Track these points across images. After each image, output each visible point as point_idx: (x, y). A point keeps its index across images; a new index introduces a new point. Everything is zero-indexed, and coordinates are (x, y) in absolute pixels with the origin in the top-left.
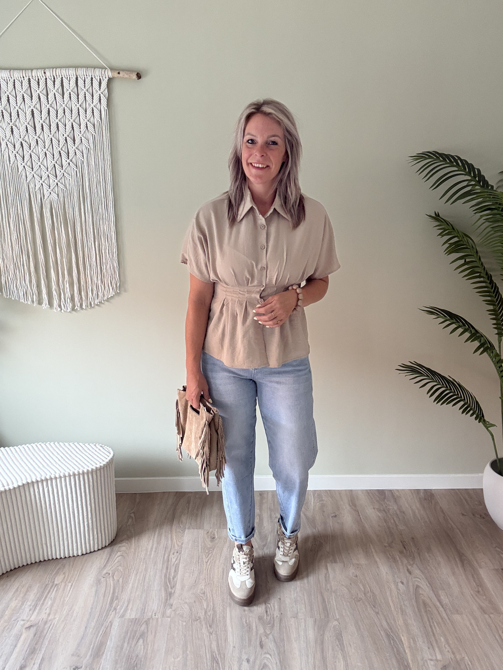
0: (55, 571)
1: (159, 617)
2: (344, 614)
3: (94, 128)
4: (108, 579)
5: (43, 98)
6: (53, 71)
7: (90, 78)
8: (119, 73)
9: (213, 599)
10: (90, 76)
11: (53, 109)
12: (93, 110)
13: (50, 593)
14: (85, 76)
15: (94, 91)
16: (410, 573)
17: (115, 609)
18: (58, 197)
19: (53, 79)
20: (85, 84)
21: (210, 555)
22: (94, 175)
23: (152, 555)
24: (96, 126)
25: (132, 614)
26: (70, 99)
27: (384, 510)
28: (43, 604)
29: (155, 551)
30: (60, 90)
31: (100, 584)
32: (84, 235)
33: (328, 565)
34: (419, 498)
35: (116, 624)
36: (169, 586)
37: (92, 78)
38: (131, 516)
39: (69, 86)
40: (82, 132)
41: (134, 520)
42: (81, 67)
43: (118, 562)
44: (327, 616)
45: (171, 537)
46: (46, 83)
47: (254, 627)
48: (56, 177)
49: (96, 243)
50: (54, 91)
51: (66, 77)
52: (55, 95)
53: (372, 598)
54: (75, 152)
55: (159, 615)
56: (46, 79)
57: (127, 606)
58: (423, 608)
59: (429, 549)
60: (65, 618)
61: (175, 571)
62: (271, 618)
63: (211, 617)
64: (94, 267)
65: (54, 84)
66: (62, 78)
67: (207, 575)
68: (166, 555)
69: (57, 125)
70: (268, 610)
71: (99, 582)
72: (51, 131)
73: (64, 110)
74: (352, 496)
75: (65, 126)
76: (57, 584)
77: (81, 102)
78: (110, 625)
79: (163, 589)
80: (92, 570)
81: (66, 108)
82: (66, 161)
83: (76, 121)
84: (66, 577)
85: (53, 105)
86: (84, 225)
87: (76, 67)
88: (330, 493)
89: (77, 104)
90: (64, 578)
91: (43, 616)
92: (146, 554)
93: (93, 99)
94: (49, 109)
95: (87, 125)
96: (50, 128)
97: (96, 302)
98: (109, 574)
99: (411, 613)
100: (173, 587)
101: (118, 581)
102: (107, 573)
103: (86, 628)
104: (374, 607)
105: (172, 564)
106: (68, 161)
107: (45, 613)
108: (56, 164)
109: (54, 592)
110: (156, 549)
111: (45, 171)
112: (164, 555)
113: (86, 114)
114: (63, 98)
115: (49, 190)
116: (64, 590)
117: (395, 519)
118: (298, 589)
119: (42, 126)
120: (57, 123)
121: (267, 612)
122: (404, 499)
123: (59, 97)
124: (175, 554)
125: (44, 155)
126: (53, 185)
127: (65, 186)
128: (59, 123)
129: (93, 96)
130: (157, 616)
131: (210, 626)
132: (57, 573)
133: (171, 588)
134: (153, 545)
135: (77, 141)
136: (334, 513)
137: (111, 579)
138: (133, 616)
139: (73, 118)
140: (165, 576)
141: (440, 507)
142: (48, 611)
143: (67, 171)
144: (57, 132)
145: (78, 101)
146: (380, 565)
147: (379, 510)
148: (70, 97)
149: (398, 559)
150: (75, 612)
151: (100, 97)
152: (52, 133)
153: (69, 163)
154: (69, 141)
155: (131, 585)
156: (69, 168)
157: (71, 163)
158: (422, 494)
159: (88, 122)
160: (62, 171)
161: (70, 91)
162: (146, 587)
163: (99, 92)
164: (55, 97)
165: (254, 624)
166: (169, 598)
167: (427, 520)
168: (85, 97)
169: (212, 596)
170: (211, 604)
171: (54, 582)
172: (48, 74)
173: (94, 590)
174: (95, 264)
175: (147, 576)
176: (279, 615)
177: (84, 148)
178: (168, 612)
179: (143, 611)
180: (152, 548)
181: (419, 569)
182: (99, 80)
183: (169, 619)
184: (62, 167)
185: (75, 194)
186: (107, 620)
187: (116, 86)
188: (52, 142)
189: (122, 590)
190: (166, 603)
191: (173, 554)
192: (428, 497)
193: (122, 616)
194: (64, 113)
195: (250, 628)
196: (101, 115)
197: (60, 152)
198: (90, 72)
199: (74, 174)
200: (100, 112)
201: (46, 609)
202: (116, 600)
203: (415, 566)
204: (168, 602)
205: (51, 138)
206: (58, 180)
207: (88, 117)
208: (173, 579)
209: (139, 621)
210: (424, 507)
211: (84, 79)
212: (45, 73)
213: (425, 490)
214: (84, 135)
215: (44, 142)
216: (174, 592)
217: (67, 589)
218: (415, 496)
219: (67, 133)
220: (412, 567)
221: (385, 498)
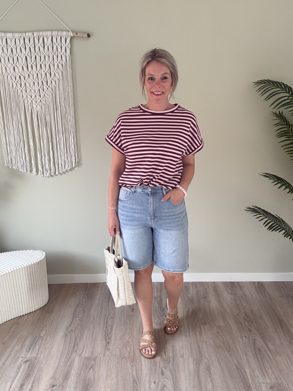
0: (41, 328)
1: (102, 356)
2: (211, 355)
3: (62, 67)
4: (72, 334)
5: (32, 50)
6: (38, 33)
7: (60, 37)
8: (77, 34)
9: (133, 347)
10: (60, 36)
11: (38, 56)
12: (62, 56)
13: (38, 342)
14: (57, 36)
15: (62, 45)
16: (250, 331)
17: (76, 351)
18: (41, 108)
19: (38, 38)
20: (57, 40)
21: (131, 320)
22: (63, 95)
23: (97, 320)
24: (63, 66)
25: (86, 354)
26: (48, 50)
27: (234, 294)
28: (34, 348)
29: (99, 317)
30: (42, 44)
31: (67, 336)
32: (57, 131)
33: (202, 326)
34: (255, 287)
35: (77, 360)
36: (108, 338)
37: (61, 37)
38: (85, 297)
39: (48, 42)
40: (55, 70)
41: (87, 299)
42: (55, 31)
43: (78, 323)
44: (201, 356)
45: (109, 308)
46: (34, 40)
47: (158, 363)
48: (40, 96)
49: (64, 135)
50: (39, 45)
51: (46, 36)
52: (39, 47)
53: (227, 345)
54: (51, 82)
55: (102, 355)
56: (34, 38)
57: (83, 349)
58: (258, 352)
59: (261, 317)
60: (46, 356)
61: (111, 329)
62: (168, 357)
63: (133, 356)
64: (62, 150)
65: (39, 41)
66: (43, 37)
67: (130, 331)
68: (106, 320)
69: (41, 65)
70: (166, 353)
71: (66, 335)
72: (37, 69)
73: (45, 56)
74: (215, 285)
75: (45, 66)
76: (42, 336)
77: (55, 51)
78: (73, 361)
79: (104, 339)
80: (63, 328)
81: (45, 55)
82: (46, 87)
83: (52, 63)
84: (47, 332)
85: (38, 54)
86: (56, 125)
87: (52, 31)
88: (202, 284)
89: (52, 53)
90: (46, 333)
91: (34, 355)
92: (94, 319)
93: (61, 49)
94: (36, 56)
95: (58, 65)
96: (37, 67)
97: (64, 171)
98: (72, 330)
99: (251, 355)
100: (110, 338)
101: (78, 335)
102: (71, 330)
103: (59, 362)
104: (229, 351)
105: (109, 324)
106: (47, 87)
107: (35, 353)
108: (40, 89)
109: (40, 341)
110: (100, 316)
111: (34, 93)
112: (104, 320)
113: (58, 58)
114: (44, 49)
115: (36, 104)
116: (46, 340)
117: (241, 299)
118: (183, 340)
119: (32, 66)
120: (41, 64)
121: (165, 353)
122: (246, 287)
123: (41, 48)
124: (111, 319)
125: (33, 83)
126: (38, 101)
127: (45, 102)
128: (42, 64)
129: (61, 48)
130: (100, 355)
131: (132, 362)
132: (42, 330)
133: (109, 339)
134: (98, 314)
135: (53, 75)
136: (204, 295)
137: (74, 333)
138: (87, 356)
139: (50, 61)
140: (105, 332)
141: (268, 292)
142: (37, 352)
143: (46, 93)
144: (41, 70)
145: (53, 51)
146: (232, 326)
147: (231, 294)
148: (48, 49)
149: (243, 323)
150: (52, 353)
151: (66, 48)
152: (38, 70)
153: (48, 88)
154: (48, 75)
155: (85, 337)
156: (48, 91)
157: (48, 87)
158: (256, 284)
159: (58, 63)
160: (44, 93)
161: (48, 45)
162: (94, 339)
163: (65, 45)
164: (39, 49)
165: (158, 361)
166: (107, 345)
167: (260, 300)
168: (57, 48)
169: (133, 343)
170: (133, 349)
171: (40, 335)
172: (35, 34)
173: (63, 340)
174: (63, 148)
175: (95, 332)
176: (172, 356)
177: (56, 79)
178: (107, 353)
179: (92, 353)
180: (97, 316)
181: (256, 329)
182: (65, 38)
183: (107, 357)
184: (44, 90)
185: (51, 106)
186: (71, 358)
187: (76, 42)
188: (37, 76)
189: (80, 340)
190: (106, 348)
191: (110, 319)
192: (260, 286)
193: (80, 355)
194: (45, 58)
195: (155, 363)
196: (66, 59)
197: (42, 81)
198: (60, 33)
199: (50, 94)
200: (66, 57)
201: (36, 351)
202: (77, 345)
203: (253, 327)
204: (107, 347)
205: (37, 73)
206: (41, 98)
207: (59, 61)
208: (110, 334)
209: (90, 358)
210: (258, 293)
211: (56, 37)
212: (33, 34)
213: (258, 282)
214: (57, 71)
215: (33, 76)
216: (111, 341)
217: (48, 339)
218: (252, 285)
219: (47, 70)
220: (251, 327)
221: (234, 287)
